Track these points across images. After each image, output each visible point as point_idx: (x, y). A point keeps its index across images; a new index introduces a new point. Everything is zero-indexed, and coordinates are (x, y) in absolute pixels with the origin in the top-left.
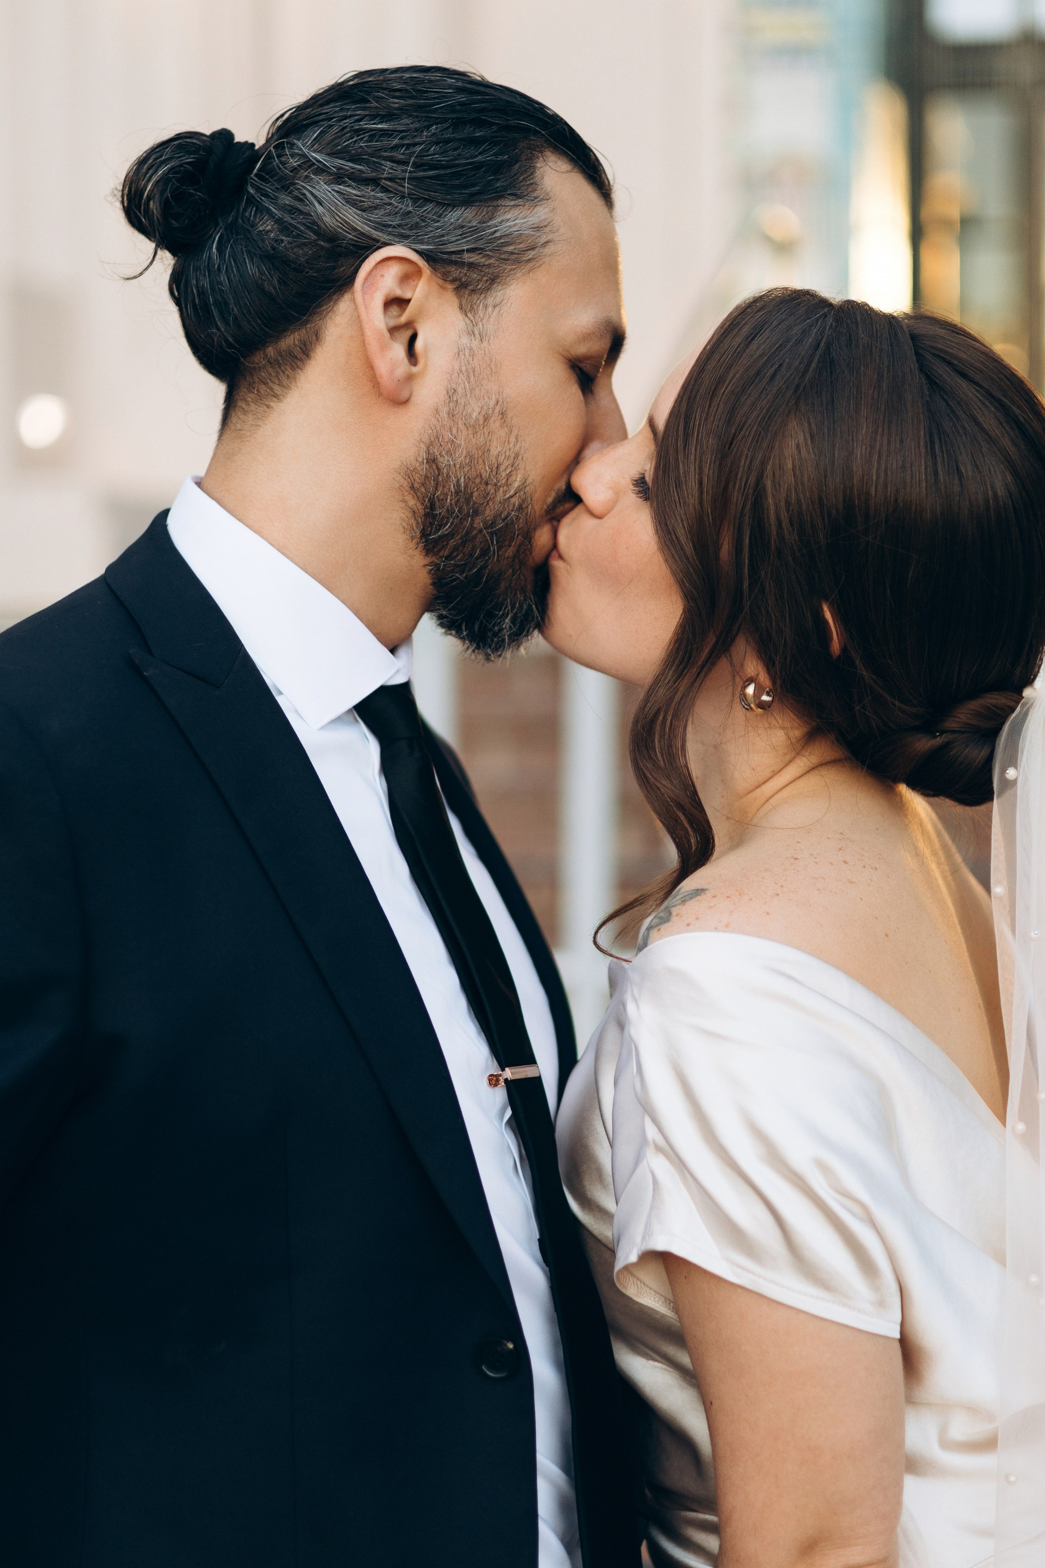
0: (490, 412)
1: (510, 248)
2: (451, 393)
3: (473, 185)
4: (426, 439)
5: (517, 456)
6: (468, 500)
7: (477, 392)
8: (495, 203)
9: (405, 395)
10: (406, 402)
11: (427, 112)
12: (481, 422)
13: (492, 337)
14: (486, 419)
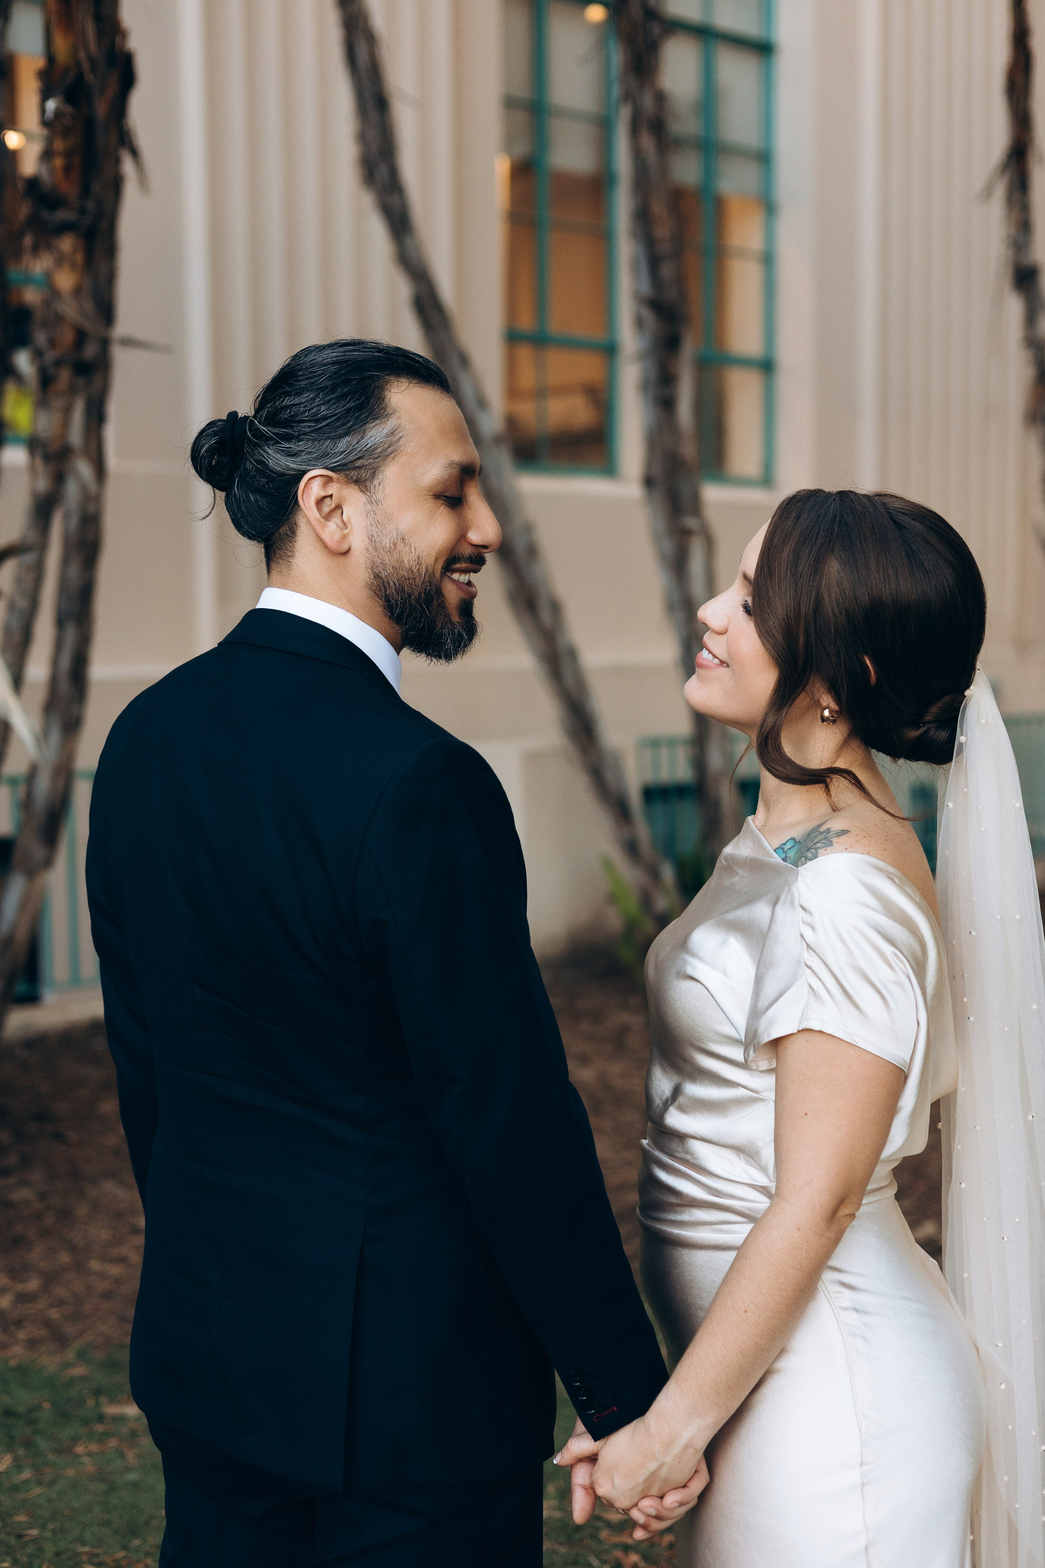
0: (396, 540)
1: (379, 450)
2: (371, 538)
3: (349, 422)
4: (368, 566)
5: (419, 558)
6: (403, 590)
7: (384, 532)
8: (363, 429)
9: (345, 548)
10: (347, 552)
11: (318, 385)
12: (393, 547)
13: (383, 501)
14: (395, 545)
